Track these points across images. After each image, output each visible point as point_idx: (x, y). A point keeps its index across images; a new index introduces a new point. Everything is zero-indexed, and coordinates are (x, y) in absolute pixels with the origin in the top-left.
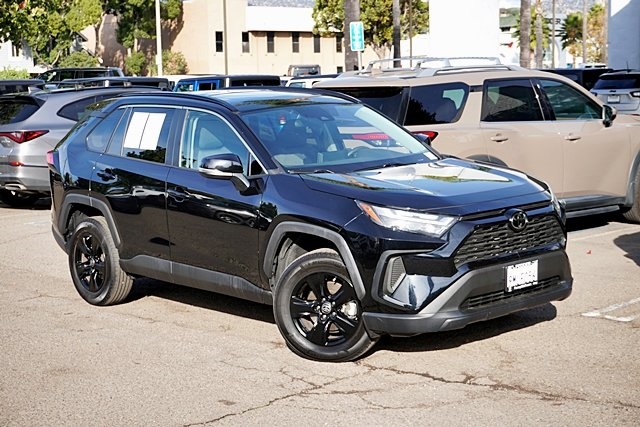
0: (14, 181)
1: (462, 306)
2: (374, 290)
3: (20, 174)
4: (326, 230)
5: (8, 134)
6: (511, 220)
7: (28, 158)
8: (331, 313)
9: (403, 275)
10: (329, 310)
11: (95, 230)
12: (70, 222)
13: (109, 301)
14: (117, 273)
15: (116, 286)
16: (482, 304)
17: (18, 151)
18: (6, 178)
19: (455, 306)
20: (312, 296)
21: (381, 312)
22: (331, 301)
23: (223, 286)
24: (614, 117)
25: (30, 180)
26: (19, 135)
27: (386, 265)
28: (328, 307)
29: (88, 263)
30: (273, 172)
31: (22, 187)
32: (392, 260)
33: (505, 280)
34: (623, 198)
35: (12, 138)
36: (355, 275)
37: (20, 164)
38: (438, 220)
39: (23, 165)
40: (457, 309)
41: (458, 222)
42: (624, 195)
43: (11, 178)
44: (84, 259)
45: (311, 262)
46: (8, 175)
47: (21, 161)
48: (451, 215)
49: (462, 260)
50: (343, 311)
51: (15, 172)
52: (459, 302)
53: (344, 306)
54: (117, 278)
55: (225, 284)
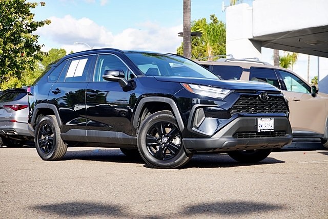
0: (12, 130)
1: (234, 136)
2: (189, 125)
3: (15, 126)
4: (165, 98)
5: (10, 106)
6: (260, 96)
7: (20, 118)
8: (167, 143)
9: (204, 118)
10: (166, 141)
11: (49, 121)
12: (37, 120)
13: (54, 157)
14: (59, 142)
15: (58, 149)
16: (245, 137)
17: (15, 115)
18: (8, 128)
19: (230, 135)
20: (157, 135)
21: (192, 138)
22: (167, 137)
23: (112, 138)
24: (318, 91)
25: (20, 129)
26: (16, 107)
27: (195, 112)
28: (165, 140)
29: (45, 139)
30: (139, 76)
31: (16, 133)
32: (198, 110)
33: (257, 126)
34: (323, 135)
35: (13, 108)
36: (179, 119)
37: (15, 121)
38: (222, 91)
39: (17, 122)
40: (231, 136)
41: (232, 93)
42: (323, 133)
43: (10, 128)
44: (43, 137)
45: (157, 116)
46: (9, 127)
47: (16, 119)
48: (228, 89)
49: (234, 112)
50: (173, 142)
51: (13, 125)
52: (233, 134)
53: (174, 140)
54: (59, 144)
55: (113, 137)
